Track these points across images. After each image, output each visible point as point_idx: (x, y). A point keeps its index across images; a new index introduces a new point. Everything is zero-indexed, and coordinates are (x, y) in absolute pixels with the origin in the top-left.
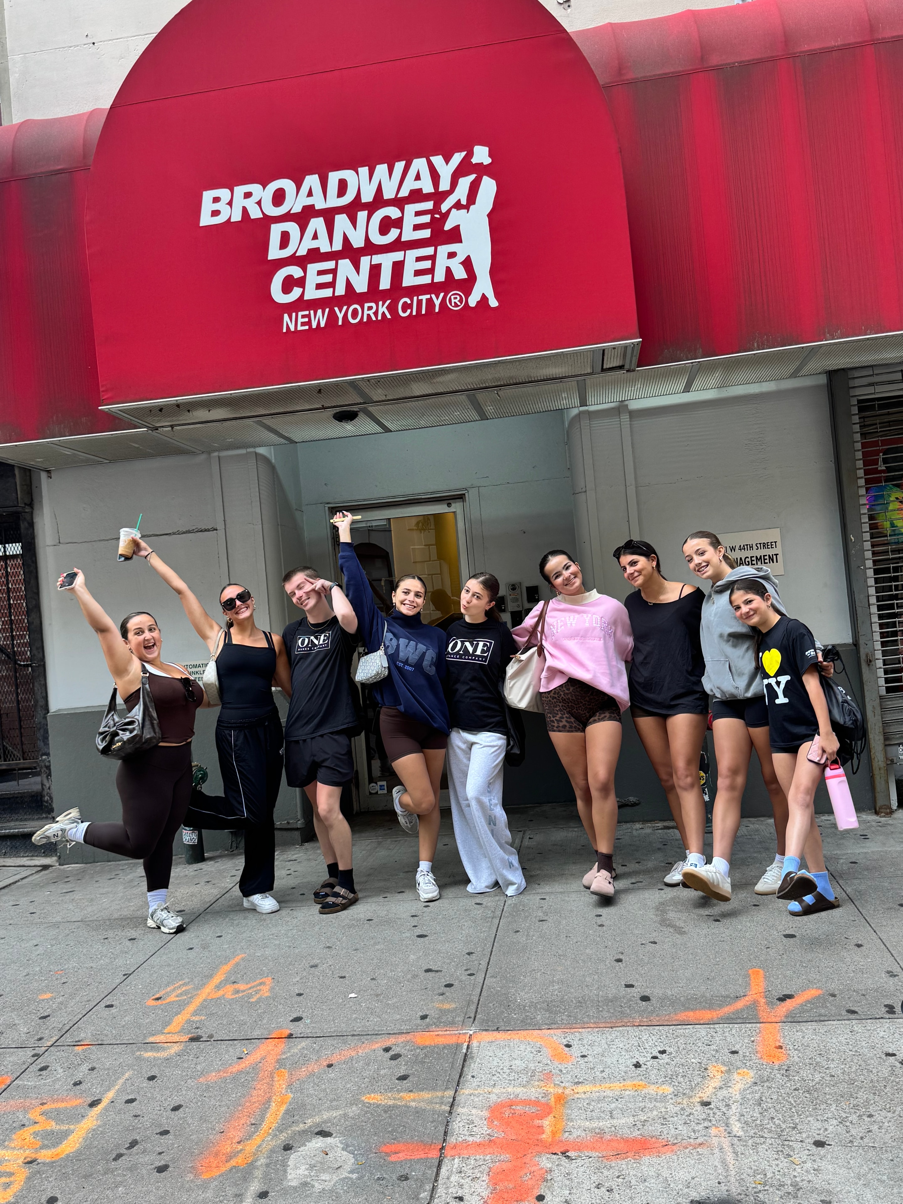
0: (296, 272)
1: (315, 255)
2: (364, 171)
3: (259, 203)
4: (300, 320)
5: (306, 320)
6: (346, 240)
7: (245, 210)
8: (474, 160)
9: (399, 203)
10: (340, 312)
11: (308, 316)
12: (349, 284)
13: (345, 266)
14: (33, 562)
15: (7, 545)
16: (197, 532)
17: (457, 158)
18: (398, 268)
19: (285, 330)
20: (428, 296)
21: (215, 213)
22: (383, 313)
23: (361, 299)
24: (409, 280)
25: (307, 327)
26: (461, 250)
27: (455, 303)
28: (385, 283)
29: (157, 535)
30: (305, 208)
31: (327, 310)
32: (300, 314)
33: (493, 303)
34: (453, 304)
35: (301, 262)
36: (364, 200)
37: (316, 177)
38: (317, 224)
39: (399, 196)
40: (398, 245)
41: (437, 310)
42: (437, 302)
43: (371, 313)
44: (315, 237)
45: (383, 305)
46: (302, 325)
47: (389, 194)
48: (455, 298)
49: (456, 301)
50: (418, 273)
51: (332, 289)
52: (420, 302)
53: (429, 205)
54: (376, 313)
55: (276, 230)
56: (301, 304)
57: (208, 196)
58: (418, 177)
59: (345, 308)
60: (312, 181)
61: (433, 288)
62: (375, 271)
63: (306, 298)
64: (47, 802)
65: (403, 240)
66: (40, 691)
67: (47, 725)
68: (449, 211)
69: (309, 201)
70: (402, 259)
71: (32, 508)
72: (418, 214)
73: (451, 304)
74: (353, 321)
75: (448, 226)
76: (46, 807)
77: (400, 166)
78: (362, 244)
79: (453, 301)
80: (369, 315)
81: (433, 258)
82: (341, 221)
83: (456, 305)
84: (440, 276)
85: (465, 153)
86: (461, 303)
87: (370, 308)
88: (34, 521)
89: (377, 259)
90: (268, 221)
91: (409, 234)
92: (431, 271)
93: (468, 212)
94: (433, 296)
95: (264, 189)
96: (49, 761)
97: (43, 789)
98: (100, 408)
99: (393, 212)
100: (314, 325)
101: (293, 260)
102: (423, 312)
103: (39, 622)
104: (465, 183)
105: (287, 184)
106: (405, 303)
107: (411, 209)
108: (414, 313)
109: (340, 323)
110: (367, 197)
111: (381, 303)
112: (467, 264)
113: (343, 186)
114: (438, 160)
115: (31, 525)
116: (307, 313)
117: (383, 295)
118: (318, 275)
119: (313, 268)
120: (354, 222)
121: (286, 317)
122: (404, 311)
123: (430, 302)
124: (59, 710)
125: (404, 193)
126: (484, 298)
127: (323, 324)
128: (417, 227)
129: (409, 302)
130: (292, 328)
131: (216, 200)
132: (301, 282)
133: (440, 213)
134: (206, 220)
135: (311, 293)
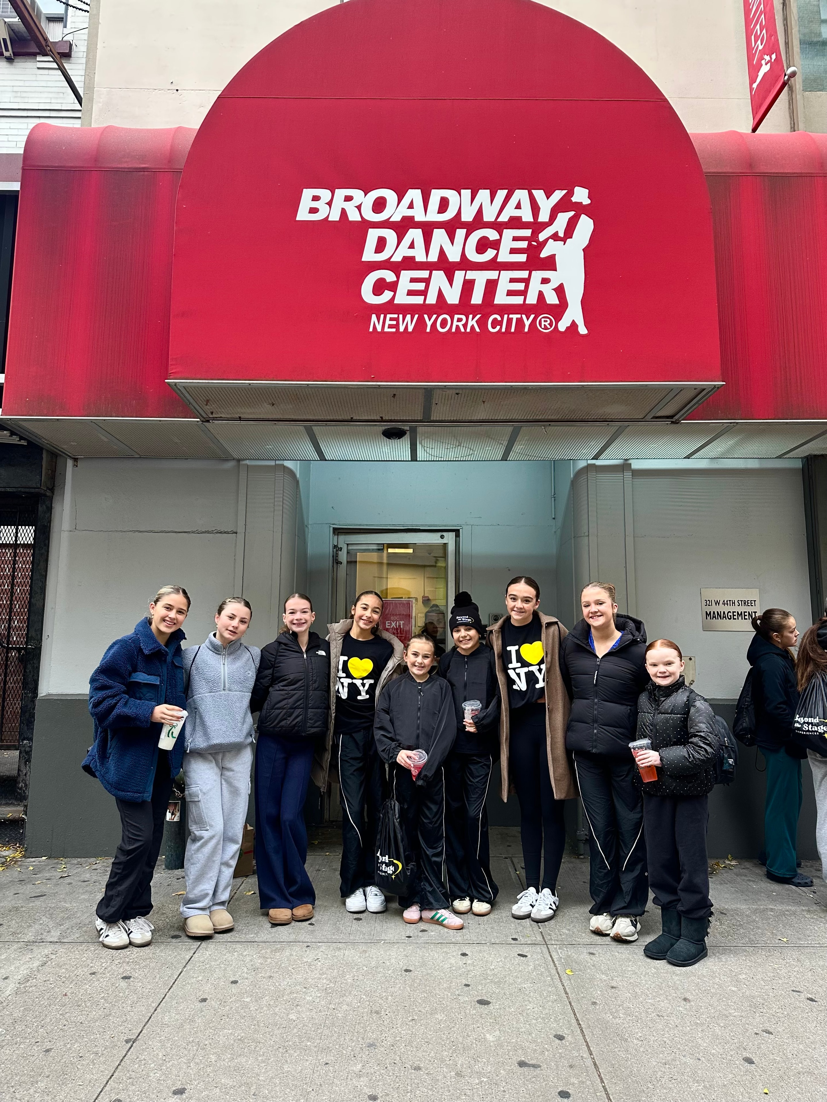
0: (389, 276)
1: (409, 263)
2: (466, 193)
3: (359, 207)
4: (388, 322)
5: (394, 323)
6: (442, 253)
7: (344, 212)
8: (574, 199)
9: (498, 226)
10: (430, 320)
11: (397, 320)
12: (440, 295)
13: (439, 277)
14: (45, 545)
15: (20, 527)
16: (216, 533)
17: (558, 195)
18: (491, 286)
19: (371, 330)
20: (519, 316)
21: (313, 211)
22: (473, 327)
23: (452, 310)
24: (501, 298)
25: (394, 330)
26: (555, 278)
27: (545, 325)
28: (477, 298)
29: (176, 532)
30: (405, 219)
31: (416, 316)
32: (389, 316)
33: (583, 330)
34: (543, 327)
35: (396, 268)
36: (464, 219)
37: (418, 192)
38: (415, 234)
39: (499, 220)
40: (493, 265)
41: (526, 330)
42: (527, 323)
43: (460, 324)
44: (412, 246)
45: (473, 319)
46: (389, 328)
47: (489, 216)
48: (545, 321)
49: (546, 324)
50: (510, 293)
51: (423, 297)
52: (510, 321)
53: (527, 233)
54: (465, 326)
55: (373, 235)
56: (390, 307)
57: (308, 194)
58: (518, 206)
59: (435, 316)
60: (414, 195)
61: (524, 309)
62: (468, 286)
63: (396, 302)
64: (21, 789)
65: (498, 260)
66: (32, 673)
67: (34, 709)
68: (546, 240)
69: (409, 213)
70: (497, 278)
71: (53, 493)
72: (515, 239)
73: (541, 326)
74: (441, 330)
75: (544, 254)
76: (20, 794)
77: (502, 194)
78: (458, 259)
79: (543, 323)
80: (457, 327)
81: (527, 281)
82: (439, 236)
83: (546, 328)
84: (532, 299)
85: (566, 191)
86: (551, 326)
87: (460, 320)
88: (53, 505)
89: (471, 275)
90: (366, 225)
91: (504, 256)
92: (524, 293)
93: (564, 244)
94: (524, 316)
95: (365, 195)
96: (31, 747)
97: (19, 775)
98: (166, 381)
99: (492, 235)
100: (402, 329)
101: (387, 265)
102: (513, 330)
103: (42, 604)
104: (563, 218)
105: (390, 195)
106: (495, 320)
107: (509, 234)
108: (503, 330)
109: (428, 330)
110: (468, 216)
111: (471, 316)
112: (560, 291)
113: (444, 205)
114: (539, 194)
115: (50, 509)
116: (396, 316)
117: (474, 310)
118: (410, 282)
119: (406, 275)
120: (452, 238)
121: (374, 317)
122: (494, 327)
123: (520, 321)
124: (49, 695)
125: (504, 218)
126: (574, 325)
127: (410, 329)
128: (513, 251)
129: (499, 318)
130: (379, 329)
131: (316, 198)
132: (393, 287)
133: (537, 241)
134: (303, 215)
135: (402, 298)
